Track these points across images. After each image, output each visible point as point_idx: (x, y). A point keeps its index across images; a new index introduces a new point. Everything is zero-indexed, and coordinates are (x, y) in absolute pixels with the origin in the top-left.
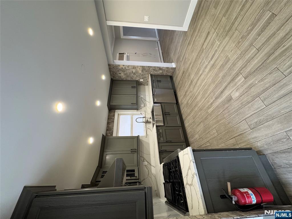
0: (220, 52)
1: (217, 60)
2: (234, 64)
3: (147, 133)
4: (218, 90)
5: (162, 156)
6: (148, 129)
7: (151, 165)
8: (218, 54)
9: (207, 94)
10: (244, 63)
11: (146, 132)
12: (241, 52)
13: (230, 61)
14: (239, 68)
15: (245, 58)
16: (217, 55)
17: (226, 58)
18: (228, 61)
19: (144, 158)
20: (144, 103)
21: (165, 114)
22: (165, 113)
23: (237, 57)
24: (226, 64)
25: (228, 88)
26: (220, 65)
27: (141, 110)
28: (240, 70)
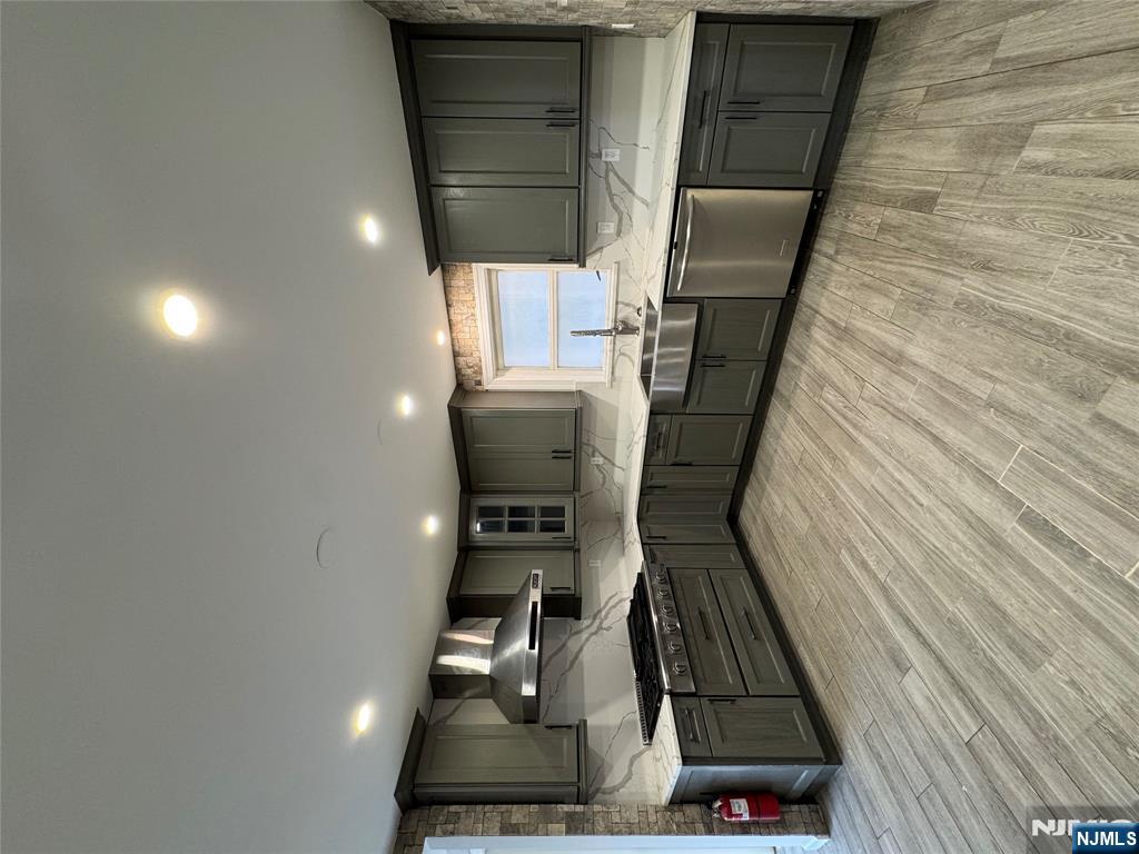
0: (1068, 590)
1: (1024, 573)
2: (1012, 695)
3: (613, 373)
4: (908, 597)
5: (648, 498)
6: (621, 357)
7: (614, 464)
8: (1061, 576)
9: (881, 528)
10: (1020, 754)
11: (613, 368)
12: (1065, 747)
13: (1023, 671)
14: (1001, 721)
15: (1041, 763)
16: (1050, 562)
17: (1040, 646)
18: (1022, 654)
19: (593, 447)
20: (622, 208)
21: (700, 361)
22: (705, 356)
23: (1042, 717)
24: (1012, 644)
25: (925, 653)
26: (1000, 602)
27: (597, 256)
28: (994, 725)
